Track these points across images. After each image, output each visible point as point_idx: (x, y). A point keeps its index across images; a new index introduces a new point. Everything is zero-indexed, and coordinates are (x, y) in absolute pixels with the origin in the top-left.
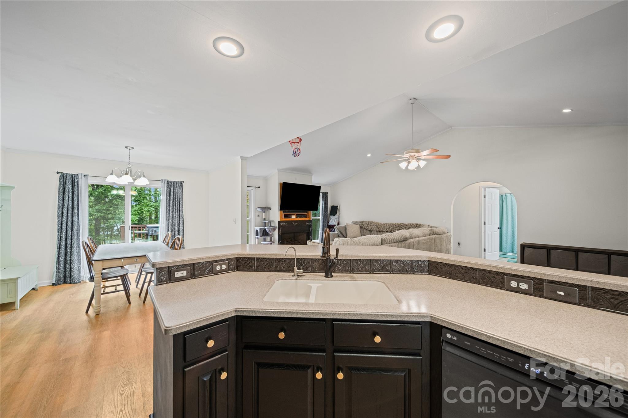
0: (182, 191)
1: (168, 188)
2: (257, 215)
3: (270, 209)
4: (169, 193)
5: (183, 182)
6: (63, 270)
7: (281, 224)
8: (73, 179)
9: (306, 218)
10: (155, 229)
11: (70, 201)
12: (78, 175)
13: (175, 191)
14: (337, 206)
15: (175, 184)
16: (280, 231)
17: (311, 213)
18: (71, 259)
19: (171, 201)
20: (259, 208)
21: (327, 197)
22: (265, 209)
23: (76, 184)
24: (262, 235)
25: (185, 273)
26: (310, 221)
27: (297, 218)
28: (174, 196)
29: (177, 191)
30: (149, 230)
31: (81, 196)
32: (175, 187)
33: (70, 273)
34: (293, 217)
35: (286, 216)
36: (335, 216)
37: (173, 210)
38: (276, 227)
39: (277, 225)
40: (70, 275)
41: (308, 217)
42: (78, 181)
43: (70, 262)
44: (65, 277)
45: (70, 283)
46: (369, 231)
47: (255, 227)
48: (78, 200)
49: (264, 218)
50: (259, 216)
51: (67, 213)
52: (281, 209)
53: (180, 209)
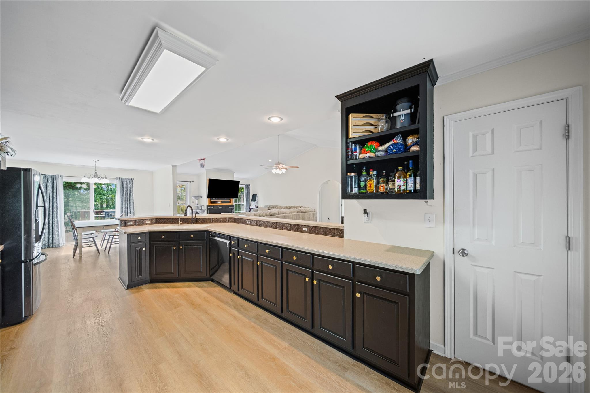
0: (133, 186)
1: (122, 184)
3: (201, 197)
4: (123, 187)
5: (133, 179)
6: (47, 239)
7: (209, 208)
8: (53, 179)
9: (229, 203)
10: (110, 213)
11: (51, 193)
12: (56, 176)
13: (127, 185)
14: (256, 195)
15: (127, 181)
16: (208, 212)
17: (233, 200)
18: (53, 232)
19: (124, 193)
20: (193, 196)
21: (249, 188)
22: (198, 197)
23: (55, 182)
25: (132, 223)
26: (232, 206)
27: (222, 203)
28: (126, 189)
29: (128, 186)
30: (106, 214)
31: (59, 189)
32: (127, 183)
33: (53, 241)
34: (218, 202)
35: (213, 202)
36: (254, 201)
37: (126, 199)
39: (206, 209)
40: (53, 242)
41: (231, 203)
42: (56, 180)
43: (52, 234)
44: (48, 243)
45: (53, 247)
48: (57, 192)
49: (197, 203)
50: (193, 202)
51: (49, 201)
52: (208, 197)
53: (131, 198)
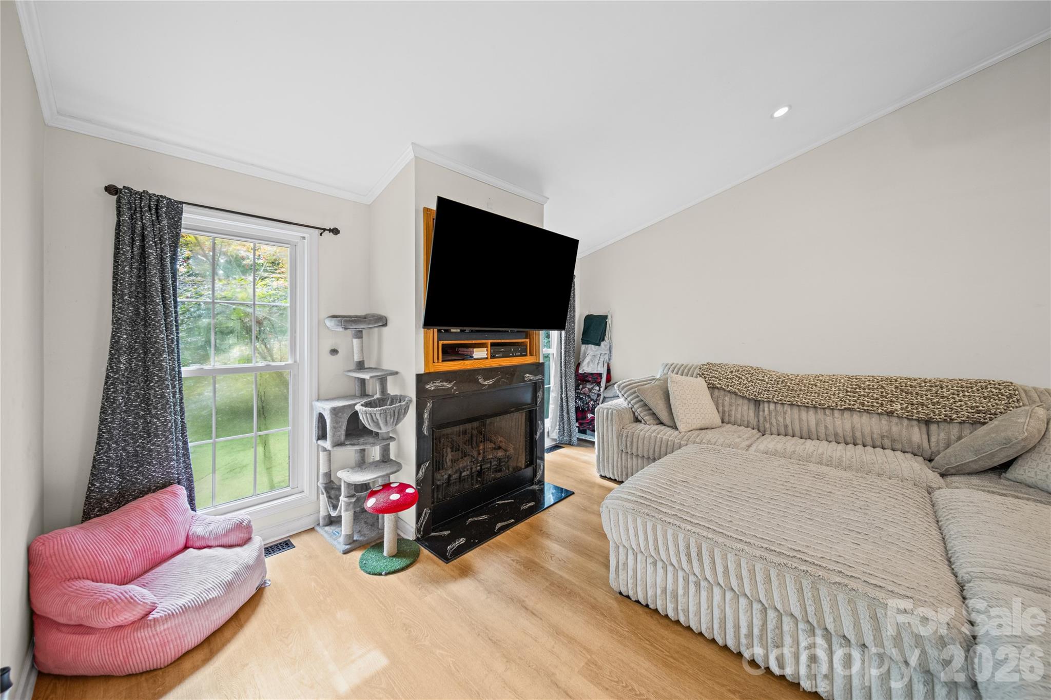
2: (327, 346)
3: (382, 321)
7: (430, 387)
9: (526, 355)
14: (606, 317)
16: (426, 416)
20: (334, 318)
22: (364, 322)
24: (343, 438)
27: (493, 356)
34: (477, 352)
35: (450, 352)
36: (599, 344)
38: (411, 401)
39: (412, 393)
41: (531, 355)
46: (746, 401)
47: (318, 400)
49: (357, 358)
50: (334, 352)
52: (430, 320)
